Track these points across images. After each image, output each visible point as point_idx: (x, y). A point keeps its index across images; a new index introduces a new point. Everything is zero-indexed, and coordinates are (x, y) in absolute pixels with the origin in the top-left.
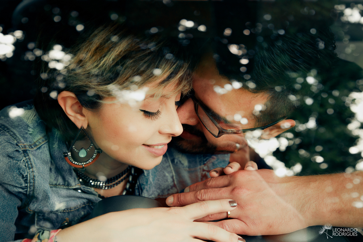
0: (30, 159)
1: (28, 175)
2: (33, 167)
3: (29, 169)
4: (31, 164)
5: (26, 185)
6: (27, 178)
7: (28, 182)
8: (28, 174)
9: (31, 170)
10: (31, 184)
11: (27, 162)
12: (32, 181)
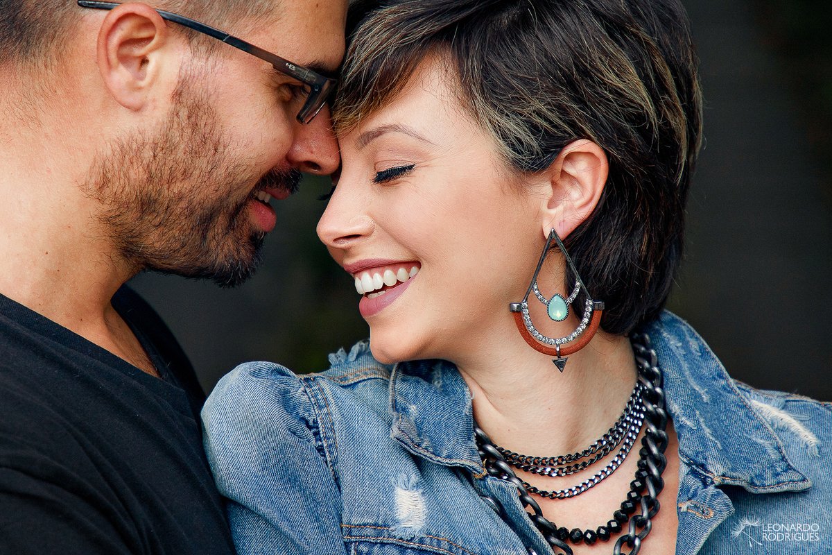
0: (321, 390)
1: (319, 421)
2: (329, 404)
3: (320, 407)
4: (326, 399)
5: (320, 443)
6: (318, 428)
7: (322, 436)
8: (318, 418)
9: (325, 410)
10: (331, 442)
11: (315, 396)
12: (330, 434)
